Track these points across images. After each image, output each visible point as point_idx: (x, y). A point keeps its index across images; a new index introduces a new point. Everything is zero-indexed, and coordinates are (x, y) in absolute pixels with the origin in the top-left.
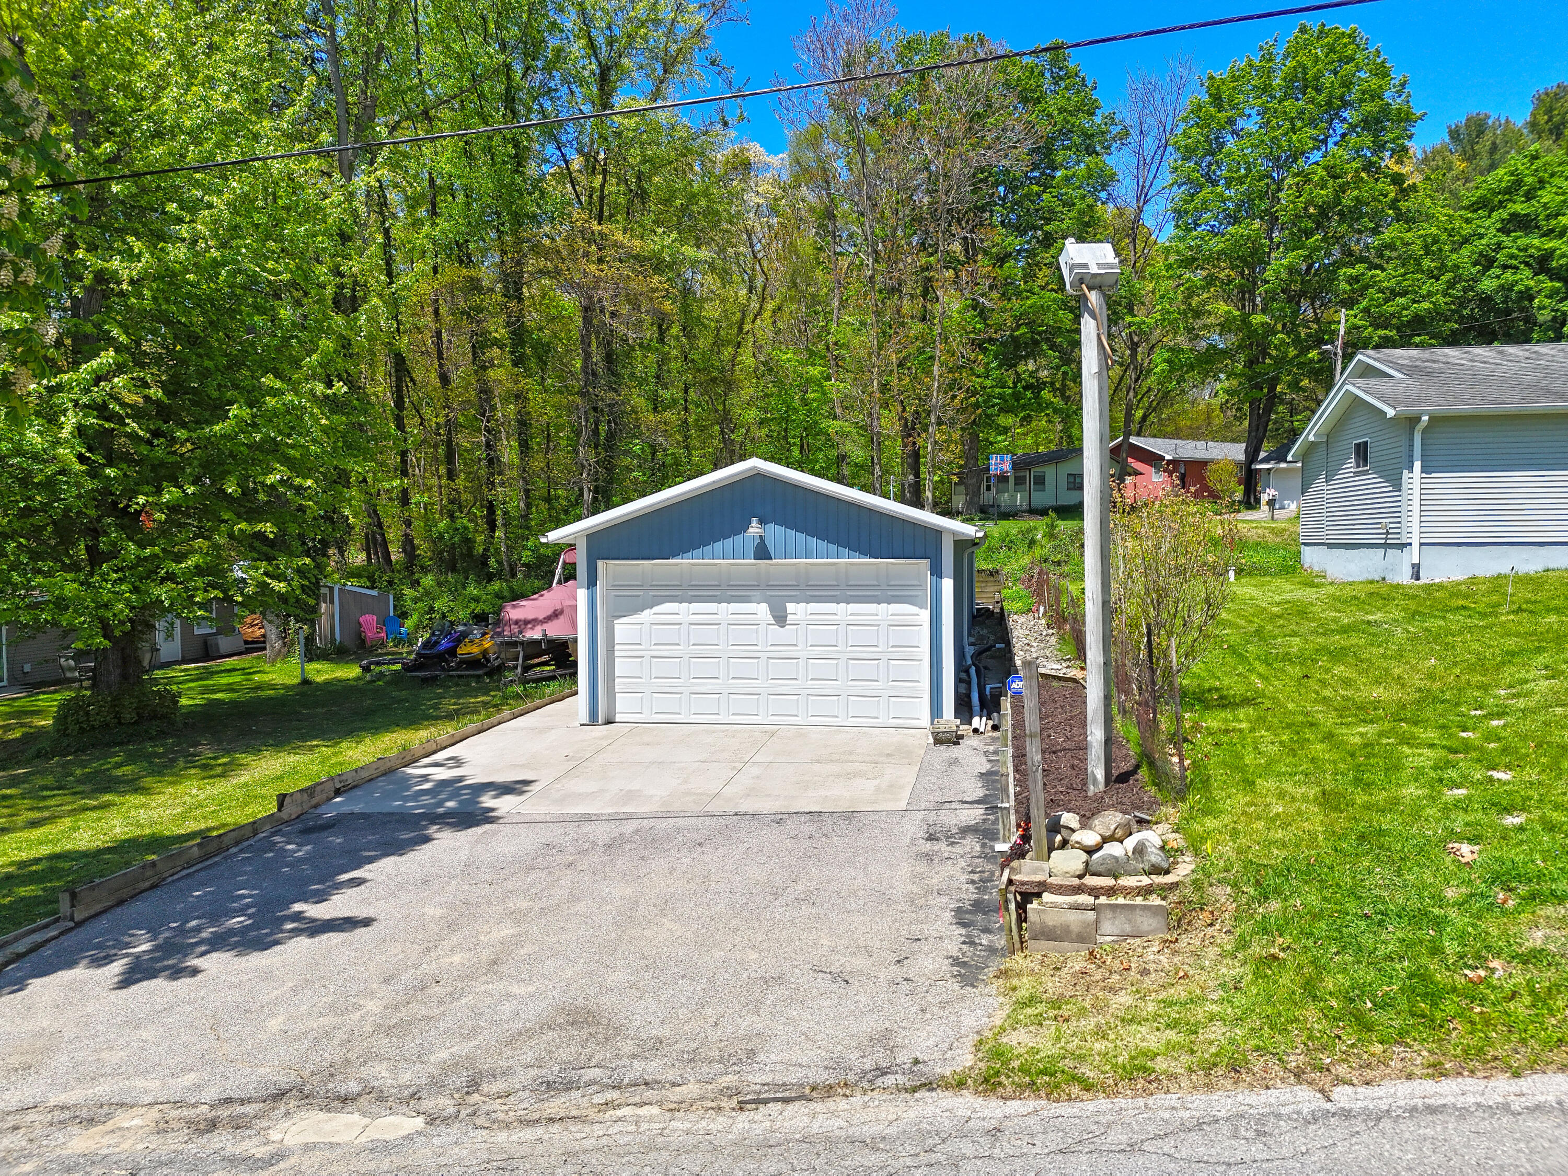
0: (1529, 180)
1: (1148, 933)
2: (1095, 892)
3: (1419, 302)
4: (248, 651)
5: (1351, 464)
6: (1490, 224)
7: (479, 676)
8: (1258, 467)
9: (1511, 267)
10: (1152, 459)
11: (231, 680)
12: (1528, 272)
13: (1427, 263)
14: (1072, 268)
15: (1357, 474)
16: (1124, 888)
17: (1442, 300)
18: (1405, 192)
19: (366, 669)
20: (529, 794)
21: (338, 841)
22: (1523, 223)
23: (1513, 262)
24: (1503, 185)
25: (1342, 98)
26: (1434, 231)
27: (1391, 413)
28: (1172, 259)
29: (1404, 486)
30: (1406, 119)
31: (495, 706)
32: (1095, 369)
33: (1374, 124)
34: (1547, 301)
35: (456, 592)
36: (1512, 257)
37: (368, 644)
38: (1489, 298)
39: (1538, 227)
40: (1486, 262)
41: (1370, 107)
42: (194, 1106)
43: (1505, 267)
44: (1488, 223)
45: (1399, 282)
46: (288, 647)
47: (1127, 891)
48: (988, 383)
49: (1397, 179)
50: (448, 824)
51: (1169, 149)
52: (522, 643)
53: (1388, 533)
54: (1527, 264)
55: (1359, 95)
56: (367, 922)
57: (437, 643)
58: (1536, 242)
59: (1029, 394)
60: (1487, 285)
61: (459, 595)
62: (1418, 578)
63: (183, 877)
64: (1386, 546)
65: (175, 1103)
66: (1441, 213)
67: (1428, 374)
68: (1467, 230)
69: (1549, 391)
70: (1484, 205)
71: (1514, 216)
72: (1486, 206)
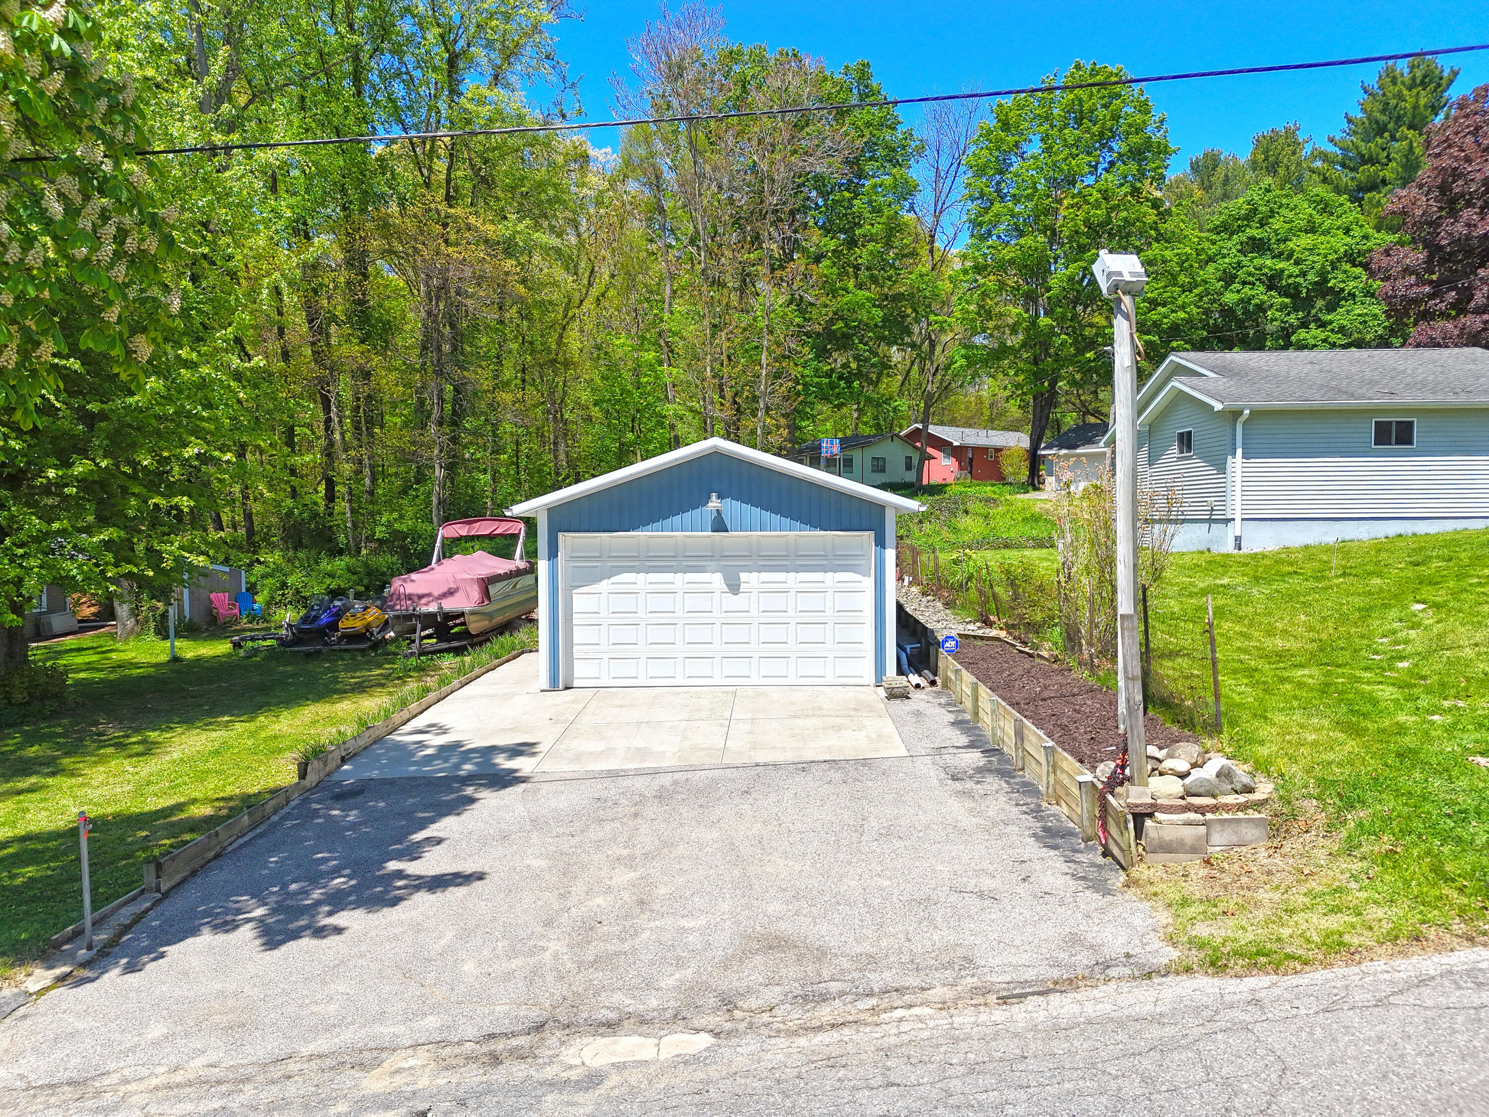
0: (1263, 209)
1: (1252, 842)
2: (1201, 810)
3: (1176, 312)
4: (82, 630)
5: (1174, 450)
6: (1232, 244)
7: (363, 650)
8: (1043, 453)
9: (1249, 283)
10: (941, 444)
11: (87, 659)
12: (1262, 289)
13: (1183, 279)
14: (1109, 275)
15: (1180, 459)
16: (1227, 805)
17: (1195, 310)
18: (1164, 215)
19: (237, 645)
20: (541, 756)
21: (382, 804)
22: (1258, 246)
23: (1251, 279)
24: (1243, 212)
25: (1111, 130)
26: (1188, 249)
27: (1218, 406)
28: (969, 264)
29: (1229, 470)
30: (1163, 151)
31: (399, 678)
32: (1128, 362)
33: (1137, 154)
34: (1278, 314)
35: (309, 567)
36: (1250, 274)
37: (220, 621)
38: (1231, 311)
39: (1269, 249)
40: (1228, 279)
41: (1134, 139)
42: (459, 1043)
43: (1244, 283)
44: (1229, 244)
45: (1160, 294)
46: (142, 624)
47: (1227, 808)
48: (807, 372)
49: (1156, 204)
50: (481, 785)
51: (962, 168)
52: (419, 616)
53: (1212, 510)
54: (1262, 282)
55: (1125, 128)
56: (480, 876)
57: (316, 618)
58: (1269, 262)
59: (842, 383)
60: (1230, 298)
61: (312, 570)
62: (1240, 549)
63: (241, 846)
64: (1210, 521)
65: (439, 1042)
66: (1193, 235)
67: (1236, 374)
68: (1213, 249)
69: (1340, 391)
70: (1225, 229)
71: (1252, 239)
72: (1226, 229)
